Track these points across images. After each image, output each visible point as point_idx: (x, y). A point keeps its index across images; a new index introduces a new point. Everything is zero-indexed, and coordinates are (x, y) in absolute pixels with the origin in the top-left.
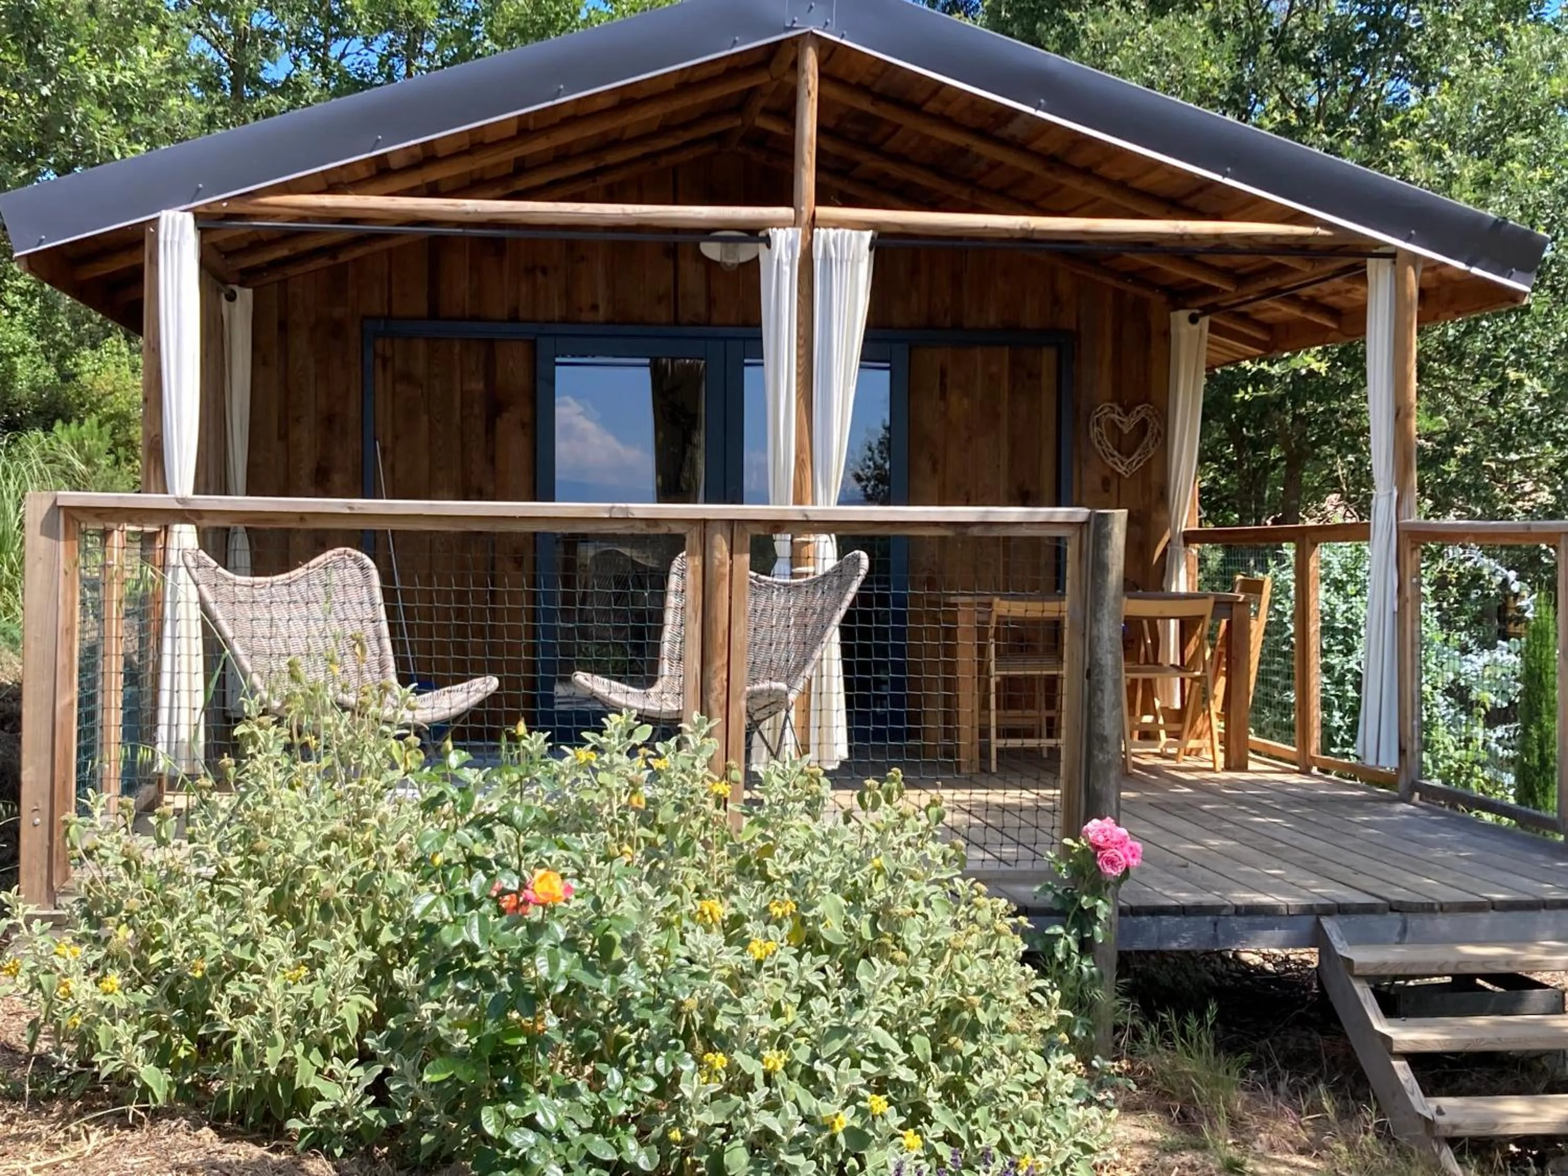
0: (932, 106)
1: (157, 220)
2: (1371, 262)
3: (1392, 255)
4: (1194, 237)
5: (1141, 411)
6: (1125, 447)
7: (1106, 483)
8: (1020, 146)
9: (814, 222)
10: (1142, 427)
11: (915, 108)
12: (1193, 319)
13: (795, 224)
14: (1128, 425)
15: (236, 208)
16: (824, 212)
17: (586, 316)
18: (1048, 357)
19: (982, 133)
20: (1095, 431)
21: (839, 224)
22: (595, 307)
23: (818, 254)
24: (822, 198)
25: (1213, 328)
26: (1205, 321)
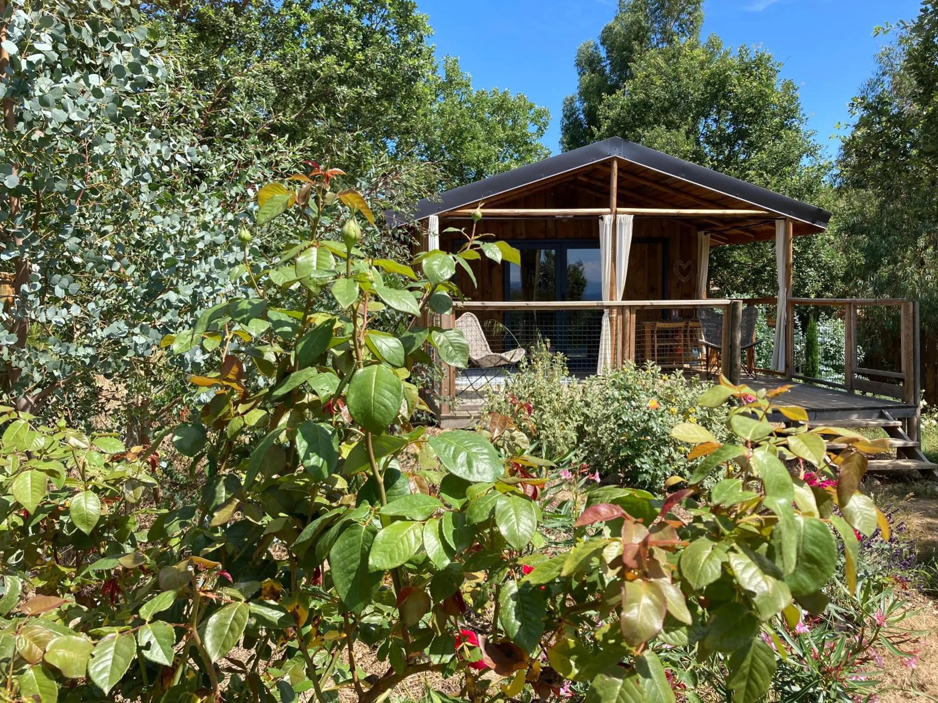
0: (642, 174)
1: (428, 219)
2: (777, 221)
3: (785, 219)
4: (727, 215)
5: (689, 263)
6: (684, 273)
7: (678, 285)
8: (666, 186)
9: (616, 213)
10: (689, 268)
11: (636, 175)
12: (706, 234)
13: (610, 213)
14: (685, 267)
15: (451, 214)
16: (619, 209)
17: (519, 237)
18: (660, 247)
19: (656, 182)
20: (675, 269)
21: (624, 213)
22: (521, 234)
23: (618, 222)
24: (618, 206)
25: (712, 237)
26: (709, 235)
